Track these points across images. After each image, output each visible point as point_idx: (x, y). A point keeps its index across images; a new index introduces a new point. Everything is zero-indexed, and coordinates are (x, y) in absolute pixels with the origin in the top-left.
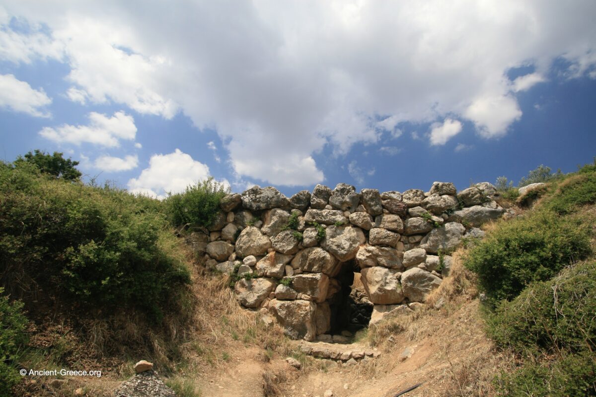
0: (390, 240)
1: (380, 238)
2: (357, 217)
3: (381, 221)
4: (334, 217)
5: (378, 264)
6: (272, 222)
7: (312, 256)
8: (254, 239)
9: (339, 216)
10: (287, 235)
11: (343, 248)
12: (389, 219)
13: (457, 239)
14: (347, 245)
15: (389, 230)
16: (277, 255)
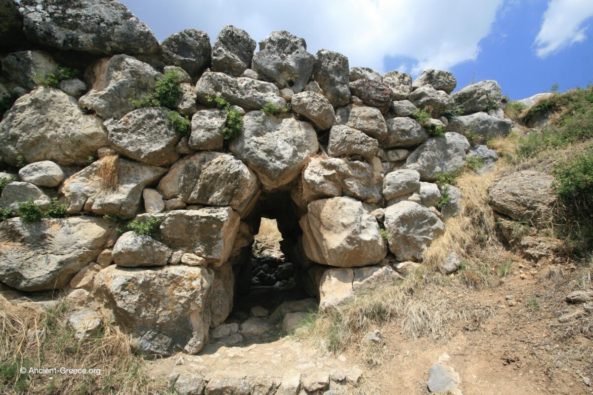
0: (370, 149)
1: (354, 143)
2: (310, 99)
3: (348, 116)
4: (261, 94)
5: (344, 192)
6: (112, 84)
7: (210, 170)
8: (56, 120)
9: (271, 93)
10: (151, 117)
11: (280, 158)
12: (363, 114)
13: (460, 158)
14: (287, 152)
15: (363, 130)
16: (122, 164)
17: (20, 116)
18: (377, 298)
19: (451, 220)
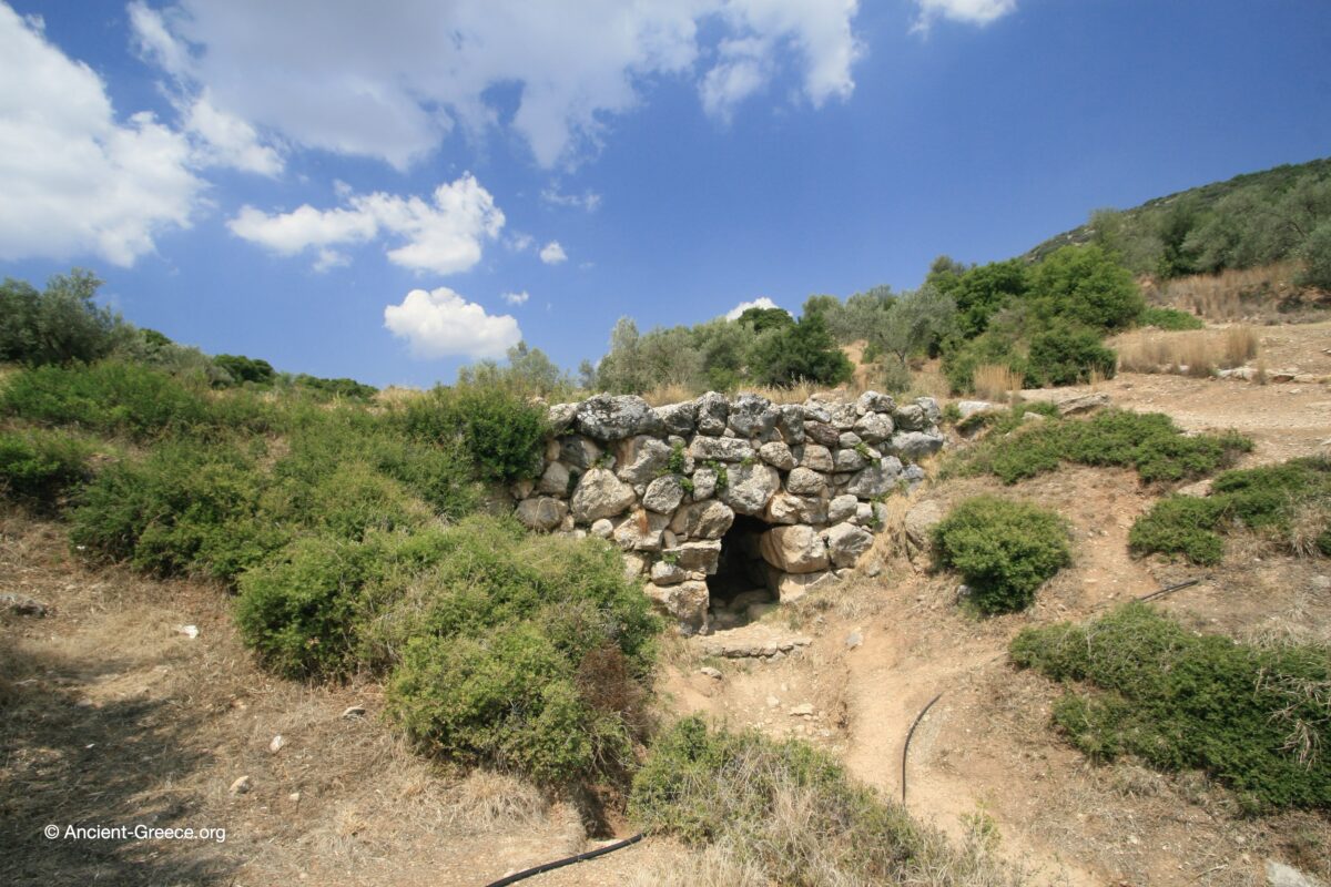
1: (808, 486)
2: (775, 453)
3: (802, 455)
4: (738, 451)
5: (800, 521)
6: (639, 462)
7: (708, 515)
8: (609, 492)
9: (745, 448)
10: (668, 483)
11: (755, 502)
12: (815, 454)
13: (892, 480)
14: (759, 496)
15: (815, 470)
16: (650, 516)
17: (587, 493)
18: (822, 596)
19: (879, 536)
